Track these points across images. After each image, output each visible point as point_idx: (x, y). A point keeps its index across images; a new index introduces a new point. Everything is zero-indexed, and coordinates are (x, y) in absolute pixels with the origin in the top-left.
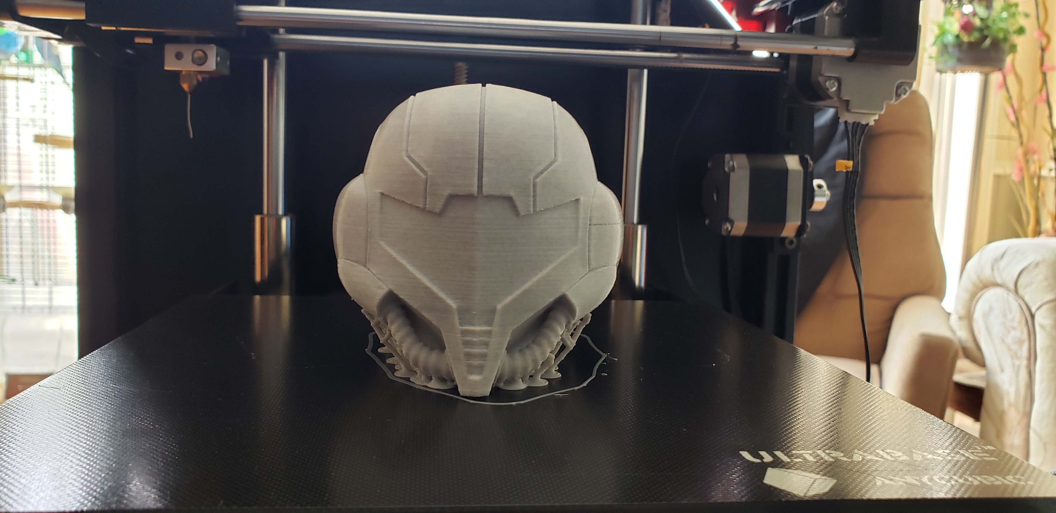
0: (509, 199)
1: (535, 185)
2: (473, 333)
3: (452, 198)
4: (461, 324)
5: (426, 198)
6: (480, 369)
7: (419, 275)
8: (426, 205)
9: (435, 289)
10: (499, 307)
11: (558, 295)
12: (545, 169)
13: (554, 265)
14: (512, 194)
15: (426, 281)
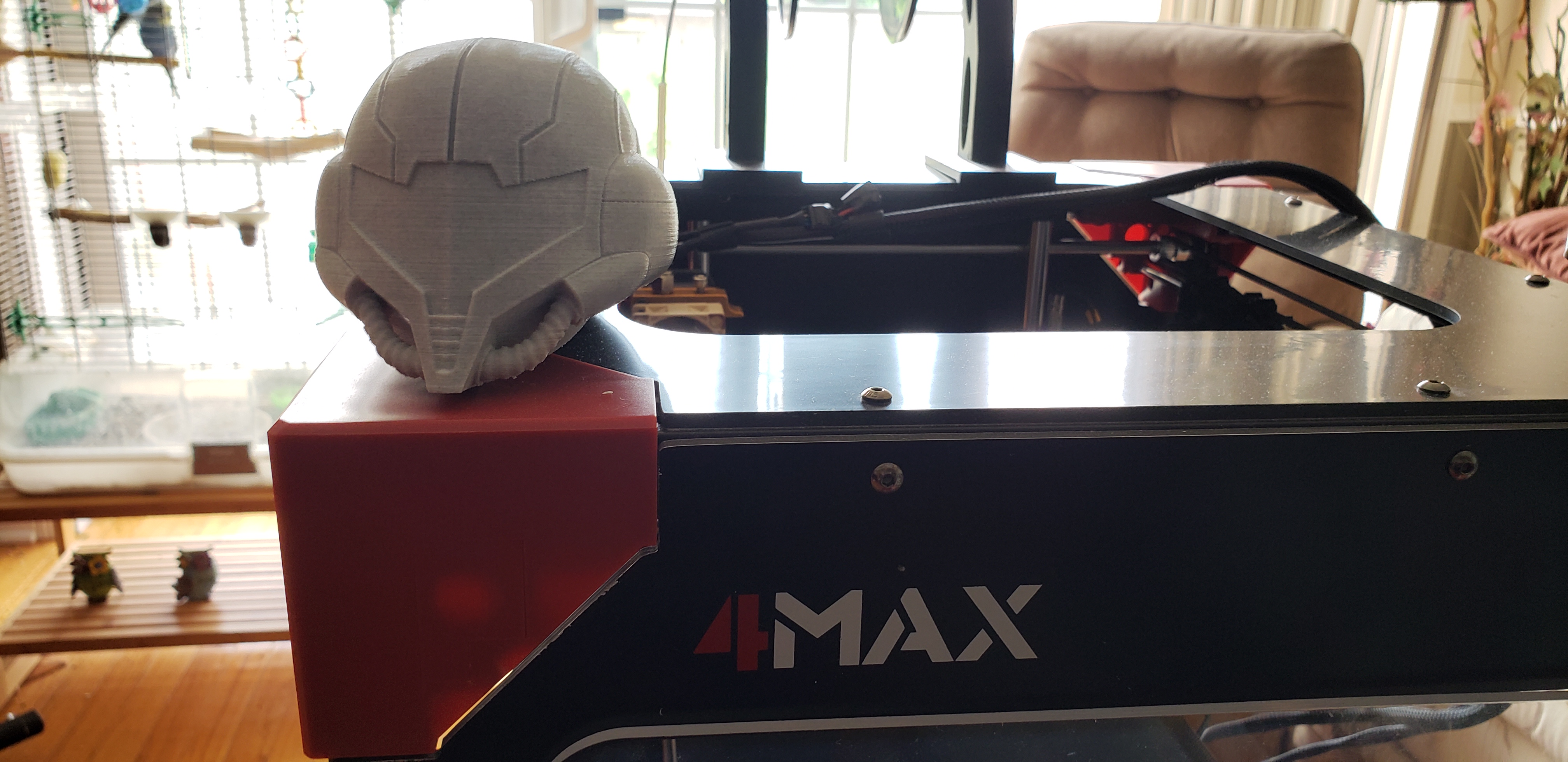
0: (487, 166)
1: (521, 150)
2: (443, 322)
3: (420, 165)
4: (430, 313)
5: (394, 168)
6: (450, 363)
7: (386, 258)
8: (394, 175)
9: (402, 273)
10: (475, 292)
11: (553, 280)
12: (537, 131)
13: (549, 245)
14: (490, 159)
15: (394, 265)
